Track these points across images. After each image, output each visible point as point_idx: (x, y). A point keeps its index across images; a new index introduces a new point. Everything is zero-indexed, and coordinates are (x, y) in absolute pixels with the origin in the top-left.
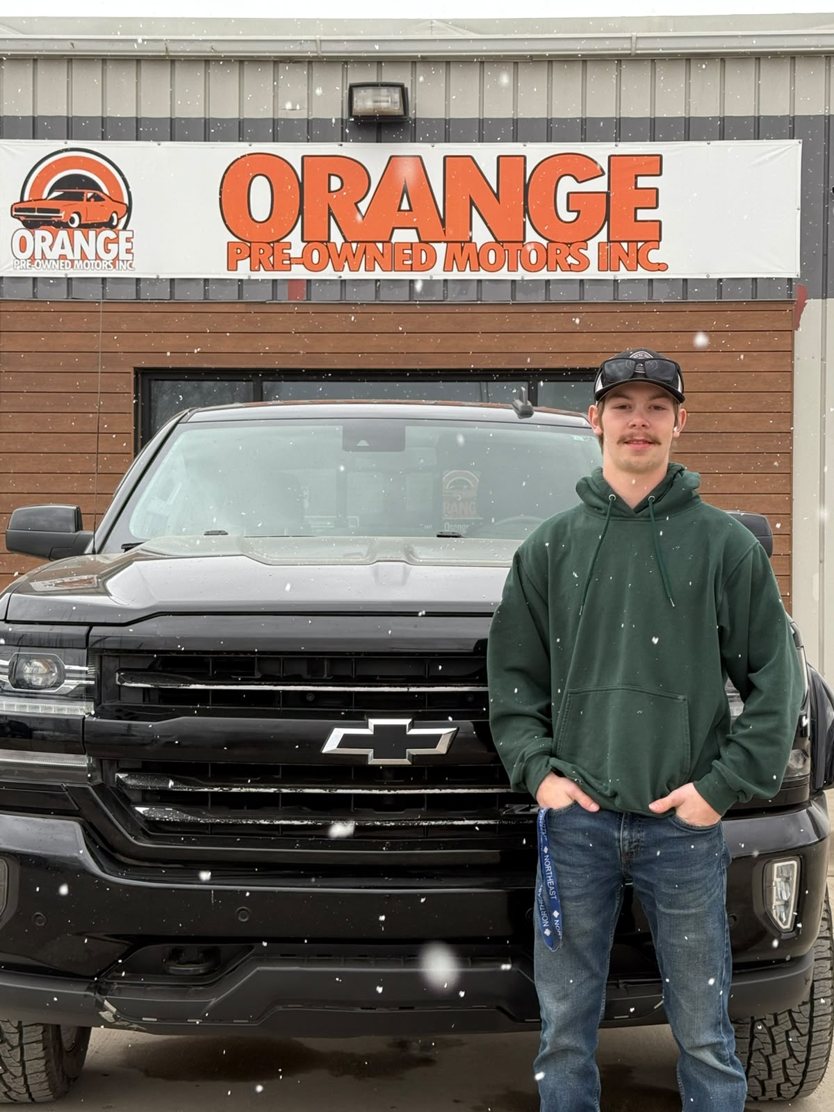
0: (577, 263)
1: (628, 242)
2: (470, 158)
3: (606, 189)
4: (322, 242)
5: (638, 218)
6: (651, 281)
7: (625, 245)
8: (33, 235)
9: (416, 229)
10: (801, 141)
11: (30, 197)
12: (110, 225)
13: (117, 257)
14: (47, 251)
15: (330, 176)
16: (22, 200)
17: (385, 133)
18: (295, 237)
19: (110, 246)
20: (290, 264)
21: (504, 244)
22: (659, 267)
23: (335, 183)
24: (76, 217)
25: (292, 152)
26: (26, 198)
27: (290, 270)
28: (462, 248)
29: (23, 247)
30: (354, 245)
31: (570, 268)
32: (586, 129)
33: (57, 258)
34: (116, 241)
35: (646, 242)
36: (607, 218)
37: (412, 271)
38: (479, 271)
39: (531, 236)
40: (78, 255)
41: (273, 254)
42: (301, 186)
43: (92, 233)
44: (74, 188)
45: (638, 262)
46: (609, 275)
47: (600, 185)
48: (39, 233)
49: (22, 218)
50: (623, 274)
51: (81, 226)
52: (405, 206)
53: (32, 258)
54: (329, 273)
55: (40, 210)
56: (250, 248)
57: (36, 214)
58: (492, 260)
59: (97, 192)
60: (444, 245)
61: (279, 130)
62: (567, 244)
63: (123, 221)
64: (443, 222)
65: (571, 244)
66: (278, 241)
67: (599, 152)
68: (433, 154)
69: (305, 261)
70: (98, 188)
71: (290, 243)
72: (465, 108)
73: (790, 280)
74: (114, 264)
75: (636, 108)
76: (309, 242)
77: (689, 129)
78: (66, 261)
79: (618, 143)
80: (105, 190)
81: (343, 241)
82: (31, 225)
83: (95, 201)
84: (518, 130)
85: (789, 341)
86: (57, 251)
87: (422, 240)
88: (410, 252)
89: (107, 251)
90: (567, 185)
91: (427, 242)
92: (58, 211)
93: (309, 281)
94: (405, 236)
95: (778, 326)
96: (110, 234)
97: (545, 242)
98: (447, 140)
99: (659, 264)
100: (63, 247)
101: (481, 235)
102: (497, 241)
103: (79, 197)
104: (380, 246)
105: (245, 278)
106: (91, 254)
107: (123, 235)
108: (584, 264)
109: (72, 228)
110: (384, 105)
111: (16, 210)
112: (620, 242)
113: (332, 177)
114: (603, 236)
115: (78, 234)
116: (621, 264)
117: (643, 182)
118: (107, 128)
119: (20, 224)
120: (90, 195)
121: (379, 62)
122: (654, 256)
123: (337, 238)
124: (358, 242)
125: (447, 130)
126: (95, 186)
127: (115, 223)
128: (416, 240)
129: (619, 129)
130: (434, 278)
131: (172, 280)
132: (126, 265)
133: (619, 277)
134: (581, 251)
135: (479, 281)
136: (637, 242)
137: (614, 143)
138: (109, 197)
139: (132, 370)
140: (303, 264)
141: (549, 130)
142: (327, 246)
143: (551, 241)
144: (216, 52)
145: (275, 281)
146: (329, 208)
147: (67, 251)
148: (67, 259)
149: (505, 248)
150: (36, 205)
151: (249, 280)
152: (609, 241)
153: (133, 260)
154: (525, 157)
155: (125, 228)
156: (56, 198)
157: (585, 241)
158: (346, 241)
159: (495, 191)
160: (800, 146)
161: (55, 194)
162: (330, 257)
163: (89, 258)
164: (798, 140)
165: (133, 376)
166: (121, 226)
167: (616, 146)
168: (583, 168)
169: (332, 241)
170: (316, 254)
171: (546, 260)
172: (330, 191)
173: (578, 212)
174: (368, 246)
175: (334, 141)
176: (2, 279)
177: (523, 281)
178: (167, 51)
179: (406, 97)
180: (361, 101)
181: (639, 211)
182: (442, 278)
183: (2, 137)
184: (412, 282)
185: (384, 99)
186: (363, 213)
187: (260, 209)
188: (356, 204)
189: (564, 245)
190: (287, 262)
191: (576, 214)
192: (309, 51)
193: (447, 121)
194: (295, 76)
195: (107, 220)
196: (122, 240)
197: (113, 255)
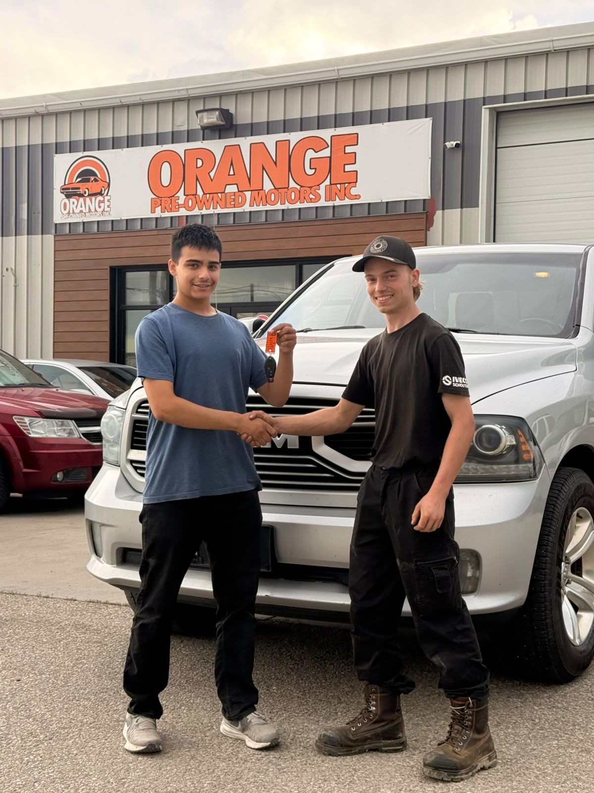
0: (314, 197)
1: (340, 184)
2: (262, 144)
3: (329, 155)
4: (193, 195)
5: (346, 170)
6: (352, 205)
7: (339, 186)
8: (69, 201)
9: (237, 184)
10: (432, 118)
11: (68, 182)
12: (101, 194)
13: (104, 210)
14: (75, 209)
15: (197, 159)
16: (65, 185)
17: (223, 133)
18: (181, 194)
19: (101, 204)
20: (179, 208)
21: (279, 190)
22: (357, 197)
23: (200, 163)
24: (87, 190)
25: (180, 148)
26: (66, 183)
27: (178, 211)
28: (258, 193)
29: (65, 209)
30: (208, 195)
31: (311, 201)
32: (321, 122)
33: (79, 212)
34: (103, 202)
35: (349, 183)
36: (330, 171)
37: (234, 207)
38: (266, 205)
39: (292, 184)
40: (87, 211)
41: (171, 203)
42: (184, 165)
43: (93, 198)
44: (86, 176)
45: (345, 195)
46: (330, 204)
47: (326, 153)
48: (72, 200)
49: (65, 193)
50: (338, 202)
51: (89, 195)
52: (232, 173)
53: (69, 213)
54: (196, 212)
55: (72, 189)
56: (161, 200)
57: (71, 190)
58: (273, 199)
59: (96, 178)
60: (250, 192)
61: (175, 137)
62: (309, 187)
63: (107, 191)
64: (249, 179)
65: (312, 187)
66: (173, 196)
67: (326, 134)
68: (245, 143)
69: (185, 206)
70: (97, 176)
71: (179, 197)
72: (261, 117)
73: (424, 200)
74: (102, 213)
75: (345, 108)
76: (187, 195)
77: (373, 117)
78: (83, 214)
79: (336, 129)
80: (99, 176)
81: (203, 194)
82: (68, 196)
83: (95, 182)
84: (286, 126)
85: (424, 236)
86: (79, 209)
87: (240, 190)
88: (233, 197)
89: (100, 207)
90: (310, 154)
91: (242, 191)
92: (79, 188)
93: (187, 216)
94: (231, 189)
95: (417, 227)
96: (100, 198)
97: (298, 187)
98: (252, 135)
99: (356, 195)
100: (81, 207)
101: (268, 186)
102: (275, 189)
103: (88, 180)
104: (220, 195)
105: (159, 216)
106: (93, 210)
107: (107, 198)
108: (318, 198)
109: (85, 196)
110: (213, 120)
111: (63, 189)
112: (336, 184)
113: (198, 160)
114: (327, 182)
115: (88, 199)
116: (337, 197)
117: (349, 149)
118: (101, 144)
120: (93, 179)
121: (204, 98)
122: (354, 191)
123: (200, 192)
124: (209, 194)
125: (252, 129)
126: (95, 174)
127: (103, 193)
128: (237, 191)
129: (338, 121)
130: (245, 211)
131: (127, 220)
132: (108, 213)
133: (335, 205)
134: (317, 191)
135: (267, 211)
136: (345, 183)
137: (334, 129)
138: (101, 179)
139: (109, 268)
140: (185, 207)
141: (303, 124)
142: (195, 197)
143: (302, 186)
144: (142, 100)
145: (172, 218)
146: (197, 177)
147: (83, 209)
148: (83, 212)
149: (279, 192)
150: (70, 186)
151: (161, 218)
152: (331, 184)
153: (110, 211)
154: (289, 140)
155: (107, 195)
156: (79, 182)
157: (319, 185)
158: (204, 194)
159: (275, 160)
160: (431, 121)
161: (79, 180)
162: (197, 203)
163: (92, 211)
164: (430, 118)
165: (108, 271)
166: (105, 194)
167: (335, 130)
168: (317, 144)
169: (198, 194)
170: (190, 201)
171: (299, 199)
172: (197, 168)
173: (315, 169)
174: (214, 195)
175: (199, 141)
176: (56, 224)
177: (288, 209)
178: (121, 102)
179: (226, 115)
180: (201, 119)
181: (346, 166)
182: (249, 210)
183: (56, 153)
184: (234, 213)
185: (212, 117)
186: (212, 178)
187: (166, 181)
188: (209, 173)
189: (308, 188)
190: (177, 207)
191: (314, 170)
192: (183, 94)
193: (252, 124)
194: (182, 109)
195: (99, 191)
196: (106, 200)
197: (102, 209)
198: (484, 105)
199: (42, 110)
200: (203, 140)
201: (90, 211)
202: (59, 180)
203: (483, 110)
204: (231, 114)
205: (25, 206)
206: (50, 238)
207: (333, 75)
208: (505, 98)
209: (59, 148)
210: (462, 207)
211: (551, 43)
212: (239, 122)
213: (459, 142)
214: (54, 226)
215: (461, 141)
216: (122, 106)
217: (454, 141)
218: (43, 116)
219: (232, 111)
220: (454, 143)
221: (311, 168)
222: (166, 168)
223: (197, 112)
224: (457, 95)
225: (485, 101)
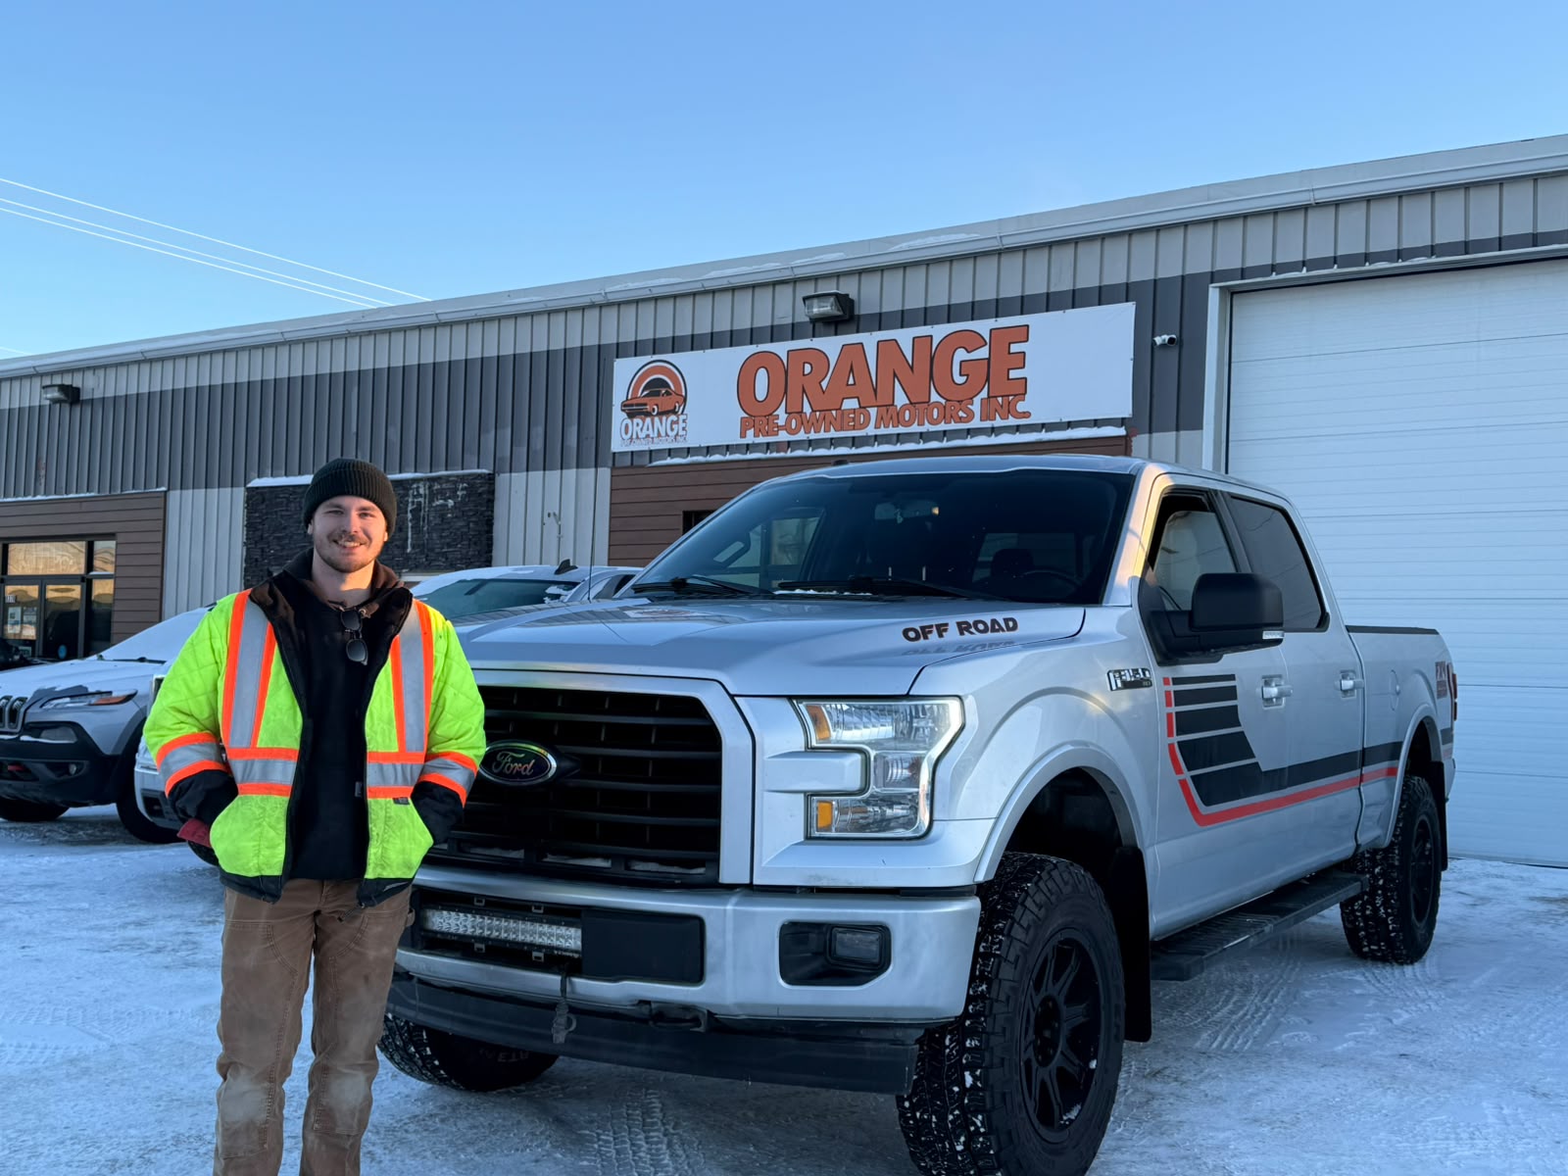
0: (965, 415)
1: (1002, 396)
2: (894, 341)
3: (987, 356)
4: (798, 412)
5: (1011, 377)
6: (1017, 426)
7: (1000, 399)
8: (632, 422)
9: (858, 398)
10: (1134, 303)
11: (632, 396)
12: (674, 412)
13: (677, 434)
14: (639, 433)
15: (804, 363)
16: (627, 399)
17: (840, 327)
18: (781, 412)
19: (674, 426)
20: (778, 430)
21: (916, 405)
22: (1026, 415)
23: (808, 368)
24: (655, 407)
25: (781, 348)
26: (630, 397)
27: (777, 435)
28: (887, 410)
29: (626, 433)
30: (818, 413)
31: (960, 420)
32: (975, 311)
33: (644, 437)
34: (677, 422)
35: (1015, 395)
36: (988, 380)
37: (854, 429)
38: (898, 426)
39: (935, 397)
40: (656, 435)
41: (767, 424)
42: (786, 372)
43: (664, 418)
44: (656, 387)
45: (1009, 412)
46: (988, 424)
47: (983, 353)
48: (636, 420)
49: (627, 412)
50: (998, 422)
51: (659, 414)
52: (851, 381)
53: (631, 438)
54: (801, 435)
55: (637, 405)
56: (754, 420)
57: (634, 407)
58: (907, 418)
59: (669, 390)
60: (876, 409)
61: (774, 334)
62: (959, 401)
63: (682, 408)
64: (875, 391)
65: (962, 401)
66: (771, 414)
67: (983, 327)
68: (870, 340)
69: (787, 428)
70: (669, 386)
71: (778, 415)
72: (892, 305)
73: (1124, 419)
74: (675, 438)
75: (1011, 290)
77: (1050, 302)
78: (650, 439)
79: (997, 319)
80: (673, 388)
81: (810, 410)
82: (631, 415)
83: (667, 395)
84: (927, 316)
86: (645, 432)
87: (862, 406)
88: (852, 416)
89: (672, 430)
90: (961, 355)
91: (864, 408)
92: (645, 405)
93: (789, 442)
94: (850, 404)
96: (673, 417)
97: (943, 401)
98: (880, 329)
99: (1024, 413)
100: (648, 429)
101: (901, 400)
102: (911, 403)
103: (658, 394)
104: (834, 412)
105: (750, 442)
106: (663, 434)
107: (682, 417)
108: (970, 416)
109: (653, 415)
110: (825, 309)
111: (625, 406)
112: (996, 397)
113: (806, 364)
114: (984, 394)
115: (656, 419)
116: (997, 415)
117: (1014, 348)
118: (676, 344)
119: (626, 416)
120: (664, 392)
121: (816, 279)
122: (1021, 407)
123: (807, 409)
124: (820, 411)
125: (880, 321)
126: (668, 386)
127: (677, 410)
128: (857, 406)
129: (998, 307)
130: (870, 434)
131: (708, 447)
132: (682, 439)
133: (995, 425)
134: (969, 406)
135: (898, 435)
137: (995, 319)
138: (675, 392)
139: (682, 513)
140: (786, 430)
141: (950, 313)
142: (801, 416)
143: (947, 400)
144: (732, 283)
145: (768, 444)
146: (803, 388)
147: (650, 432)
148: (649, 437)
149: (916, 408)
150: (634, 402)
151: (753, 444)
152: (989, 397)
153: (686, 435)
154: (931, 336)
155: (682, 413)
156: (646, 396)
157: (971, 399)
158: (813, 411)
159: (910, 362)
160: (1134, 306)
161: (645, 393)
162: (802, 423)
163: (662, 436)
164: (1132, 303)
165: (681, 519)
166: (680, 412)
167: (996, 321)
168: (972, 340)
169: (804, 411)
170: (794, 421)
171: (945, 417)
172: (804, 375)
173: (968, 375)
174: (828, 413)
175: (806, 338)
176: (614, 453)
177: (928, 433)
178: (703, 287)
179: (844, 301)
180: (810, 307)
181: (1011, 371)
182: (873, 434)
183: (617, 357)
184: (854, 438)
185: (825, 304)
186: (824, 388)
187: (761, 392)
188: (820, 383)
189: (957, 403)
190: (776, 429)
191: (964, 378)
192: (786, 275)
193: (880, 314)
194: (785, 293)
195: (672, 408)
196: (681, 421)
197: (675, 433)
198: (1212, 283)
199: (599, 300)
200: (814, 336)
201: (659, 435)
202: (619, 395)
203: (1211, 290)
204: (852, 301)
205: (575, 428)
206: (605, 473)
207: (994, 245)
208: (1243, 273)
209: (620, 351)
210: (1177, 430)
211: (1312, 194)
212: (863, 312)
213: (1174, 336)
214: (611, 456)
215: (1178, 334)
216: (705, 292)
217: (1168, 334)
218: (601, 306)
219: (853, 295)
220: (1166, 337)
221: (961, 375)
222: (762, 374)
223: (805, 299)
224: (1171, 269)
225: (1213, 277)
